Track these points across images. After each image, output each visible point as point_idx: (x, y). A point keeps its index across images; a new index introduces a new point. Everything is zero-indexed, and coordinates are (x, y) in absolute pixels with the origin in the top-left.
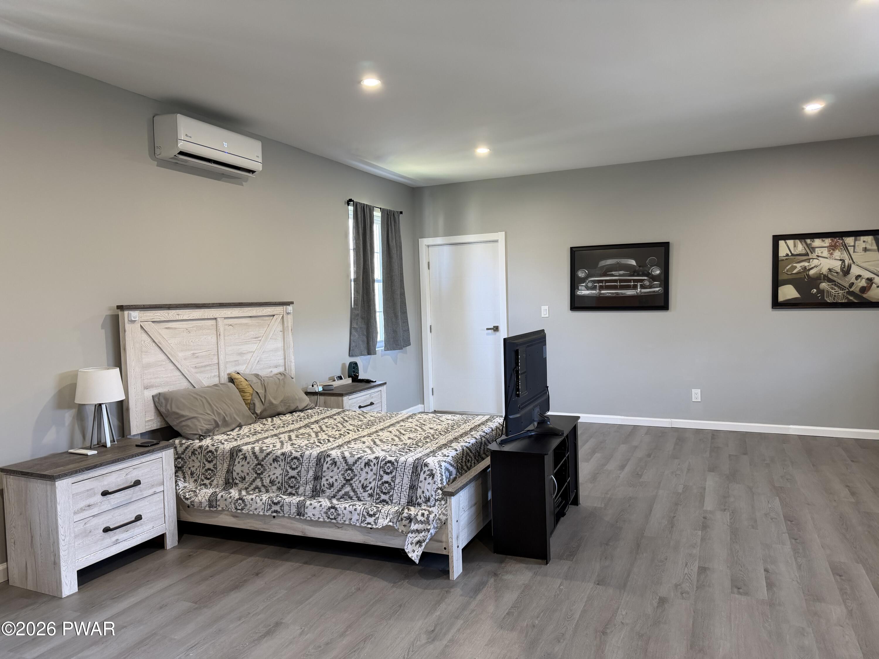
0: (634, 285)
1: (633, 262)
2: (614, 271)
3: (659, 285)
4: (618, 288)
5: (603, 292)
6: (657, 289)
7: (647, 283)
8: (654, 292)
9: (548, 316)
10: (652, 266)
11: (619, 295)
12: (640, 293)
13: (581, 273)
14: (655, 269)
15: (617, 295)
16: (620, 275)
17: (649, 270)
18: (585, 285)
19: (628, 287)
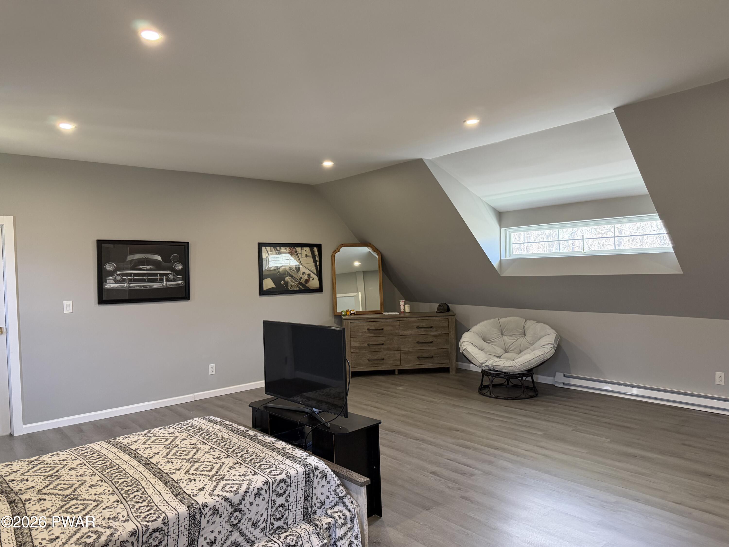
0: (160, 279)
1: (159, 258)
2: (142, 266)
3: (181, 278)
4: (146, 282)
5: (131, 285)
6: (180, 282)
7: (171, 277)
8: (178, 284)
9: (72, 312)
10: (175, 262)
11: (147, 288)
12: (166, 286)
13: (109, 267)
14: (178, 264)
15: (146, 288)
16: (147, 270)
17: (173, 265)
18: (113, 278)
19: (155, 281)
